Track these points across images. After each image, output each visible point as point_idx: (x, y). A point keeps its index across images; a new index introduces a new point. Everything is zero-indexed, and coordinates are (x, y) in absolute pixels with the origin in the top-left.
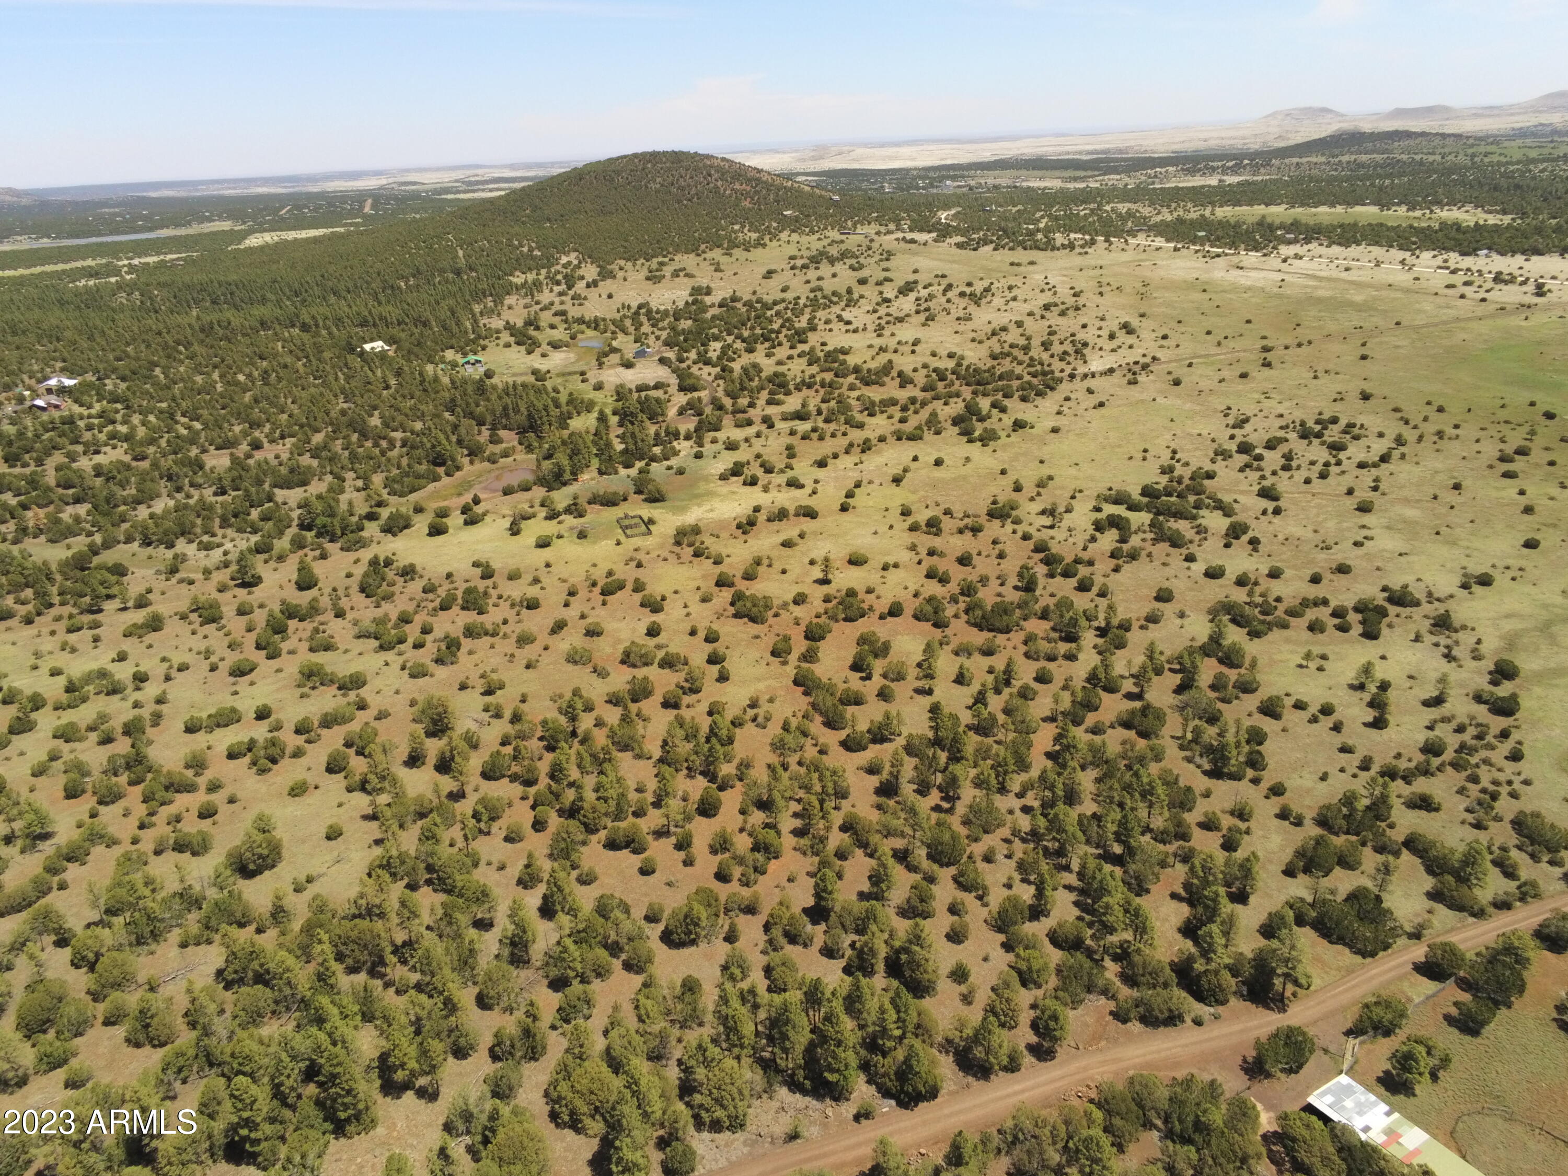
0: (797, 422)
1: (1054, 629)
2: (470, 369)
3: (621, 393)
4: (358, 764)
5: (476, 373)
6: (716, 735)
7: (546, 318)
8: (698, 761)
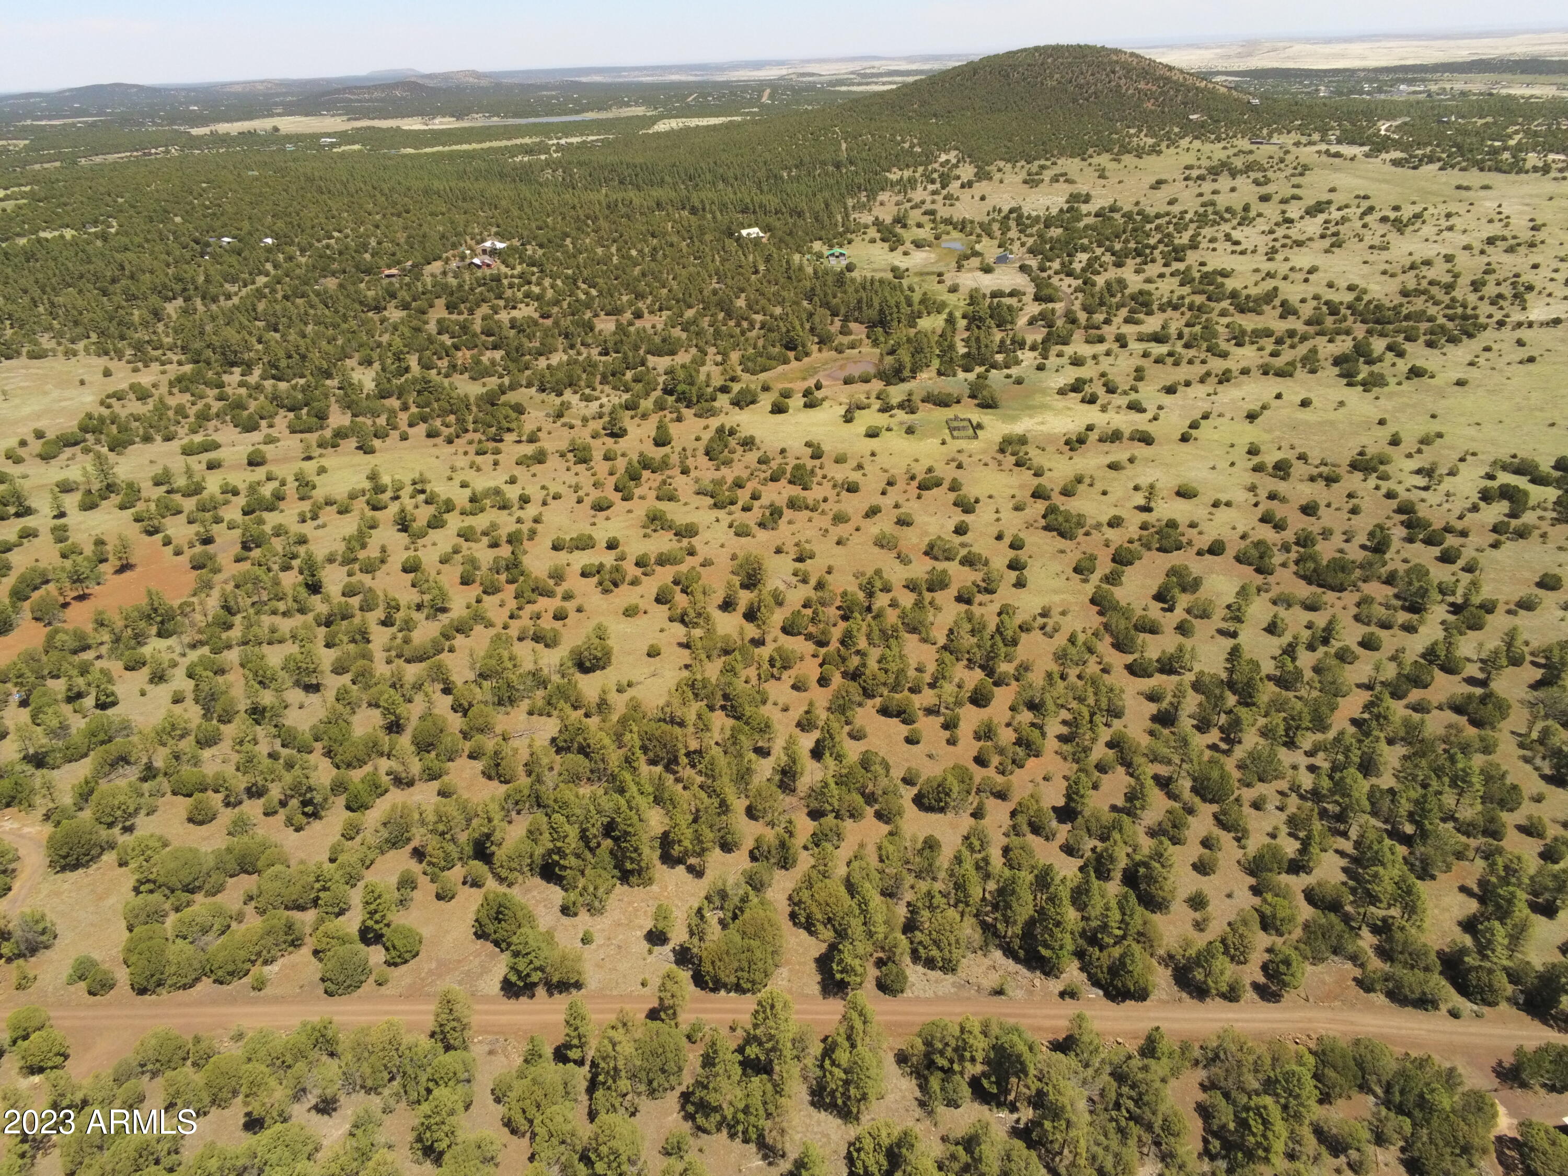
0: (1153, 344)
1: (1397, 596)
2: (833, 261)
3: (974, 298)
4: (681, 600)
5: (838, 265)
6: (1001, 635)
7: (915, 215)
8: (979, 655)
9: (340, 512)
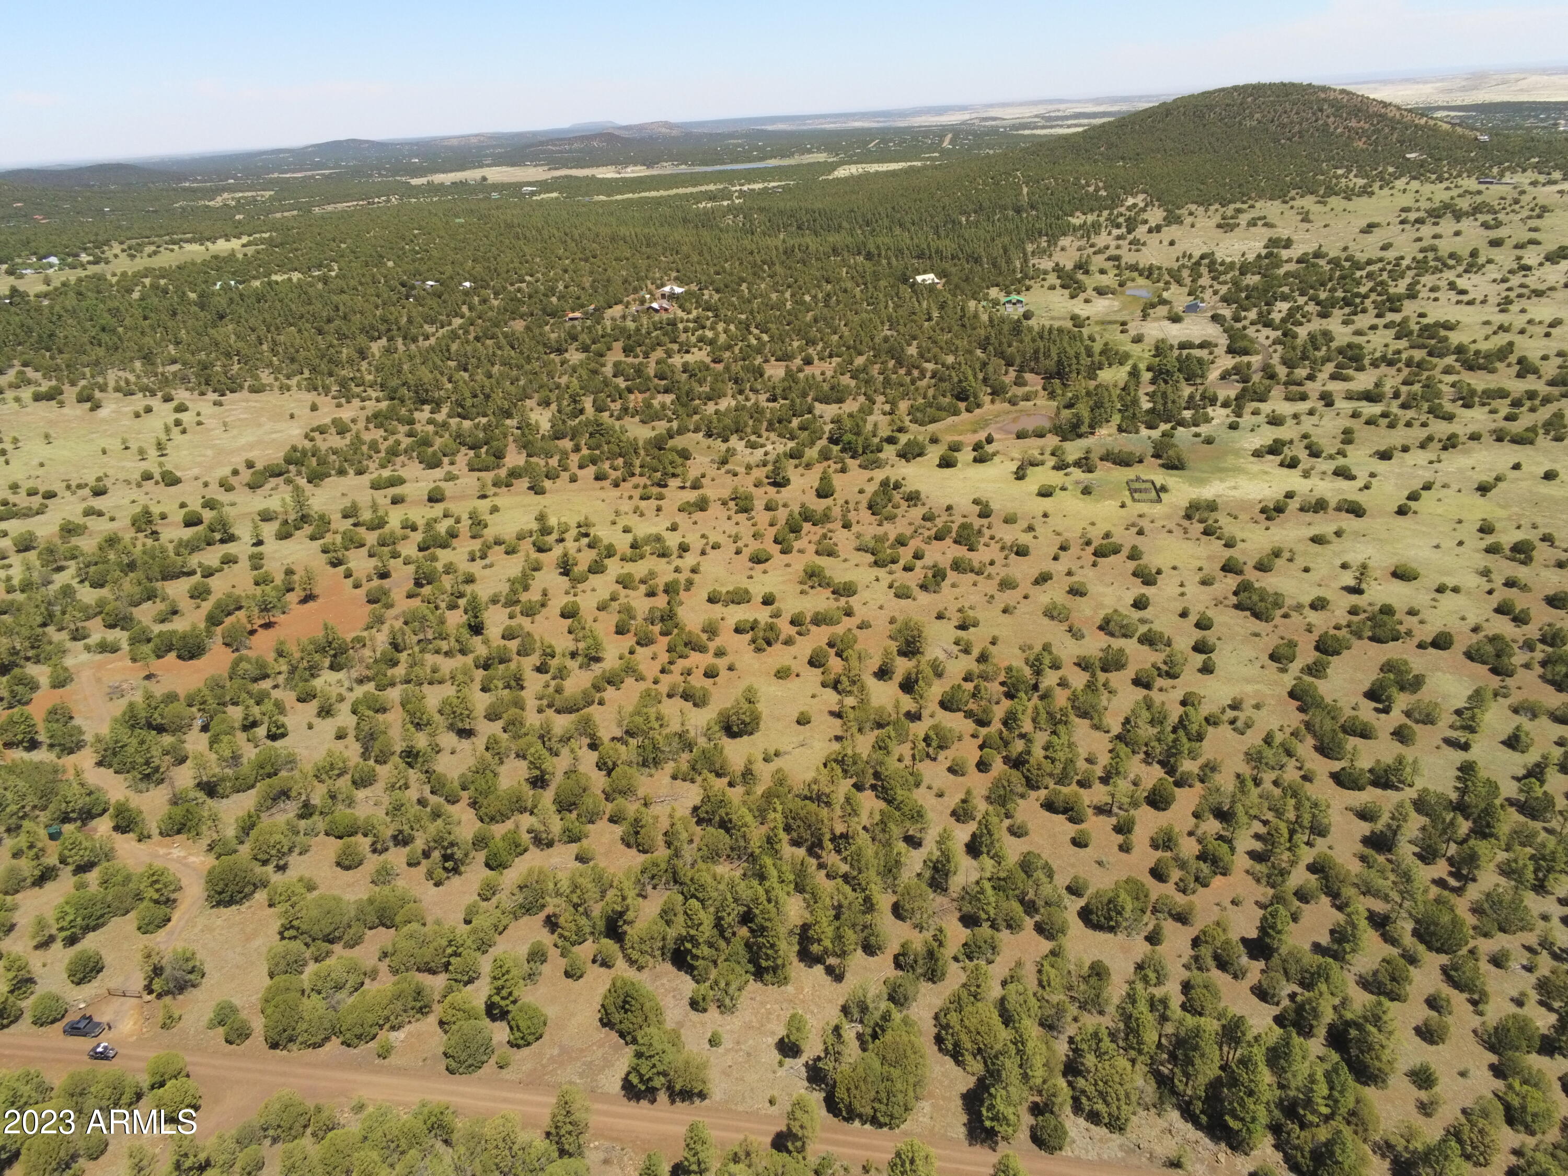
0: (1365, 403)
2: (1010, 309)
3: (1160, 349)
4: (836, 665)
5: (1015, 312)
6: (1185, 728)
7: (1098, 261)
8: (1158, 749)
9: (507, 553)
